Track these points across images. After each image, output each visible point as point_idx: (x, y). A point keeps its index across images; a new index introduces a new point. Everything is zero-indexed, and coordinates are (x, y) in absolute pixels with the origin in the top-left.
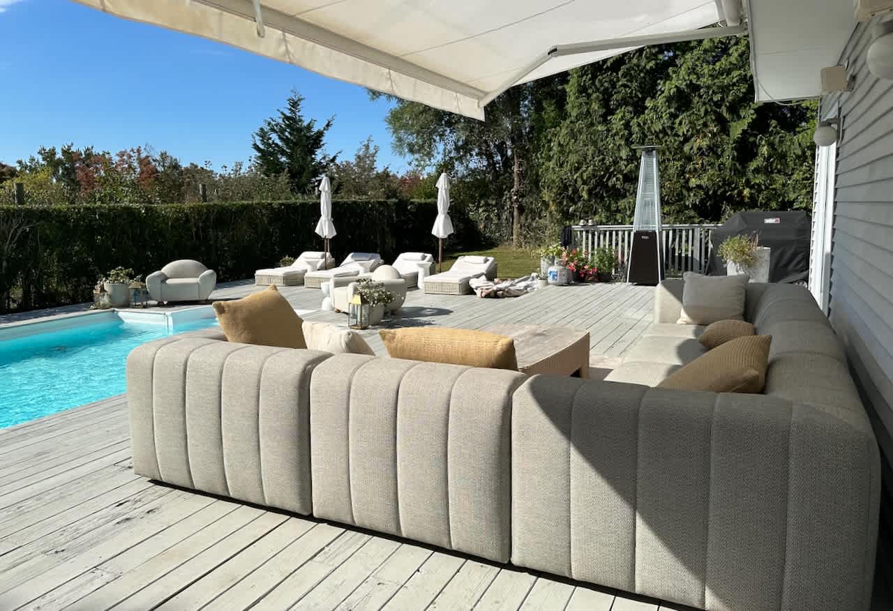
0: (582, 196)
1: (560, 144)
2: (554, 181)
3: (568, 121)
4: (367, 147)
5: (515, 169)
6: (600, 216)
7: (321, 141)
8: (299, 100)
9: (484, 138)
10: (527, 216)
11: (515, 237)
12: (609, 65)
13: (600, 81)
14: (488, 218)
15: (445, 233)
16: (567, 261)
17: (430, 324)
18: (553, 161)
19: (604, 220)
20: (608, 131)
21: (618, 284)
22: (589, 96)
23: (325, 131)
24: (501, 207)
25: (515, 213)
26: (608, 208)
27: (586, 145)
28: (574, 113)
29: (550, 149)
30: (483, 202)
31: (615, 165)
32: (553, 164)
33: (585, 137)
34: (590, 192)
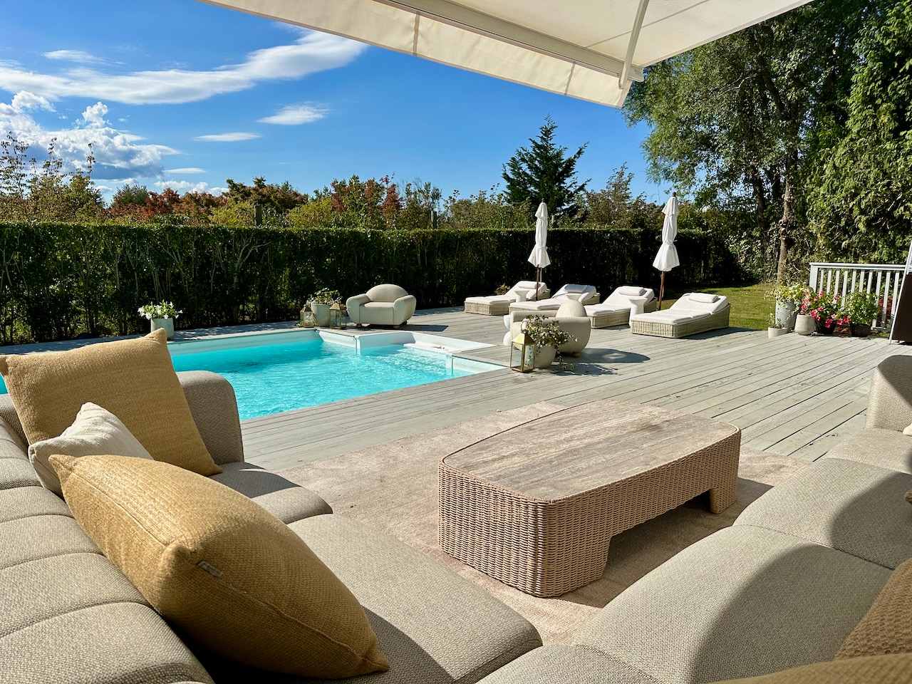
0: (858, 229)
1: (835, 167)
2: (823, 210)
3: (847, 139)
4: (622, 174)
5: (786, 197)
6: (881, 253)
7: (573, 169)
8: (552, 128)
9: (751, 163)
10: (796, 250)
11: (779, 273)
12: (907, 68)
13: (894, 89)
14: (749, 252)
15: (668, 265)
16: (810, 307)
17: (610, 373)
18: (825, 185)
19: (885, 258)
20: (899, 149)
21: (877, 340)
22: (876, 107)
23: (576, 159)
24: (765, 239)
25: (782, 247)
26: (891, 244)
27: (868, 167)
28: (855, 130)
29: (823, 173)
30: (745, 233)
31: (904, 192)
32: (825, 190)
33: (867, 157)
34: (868, 224)
